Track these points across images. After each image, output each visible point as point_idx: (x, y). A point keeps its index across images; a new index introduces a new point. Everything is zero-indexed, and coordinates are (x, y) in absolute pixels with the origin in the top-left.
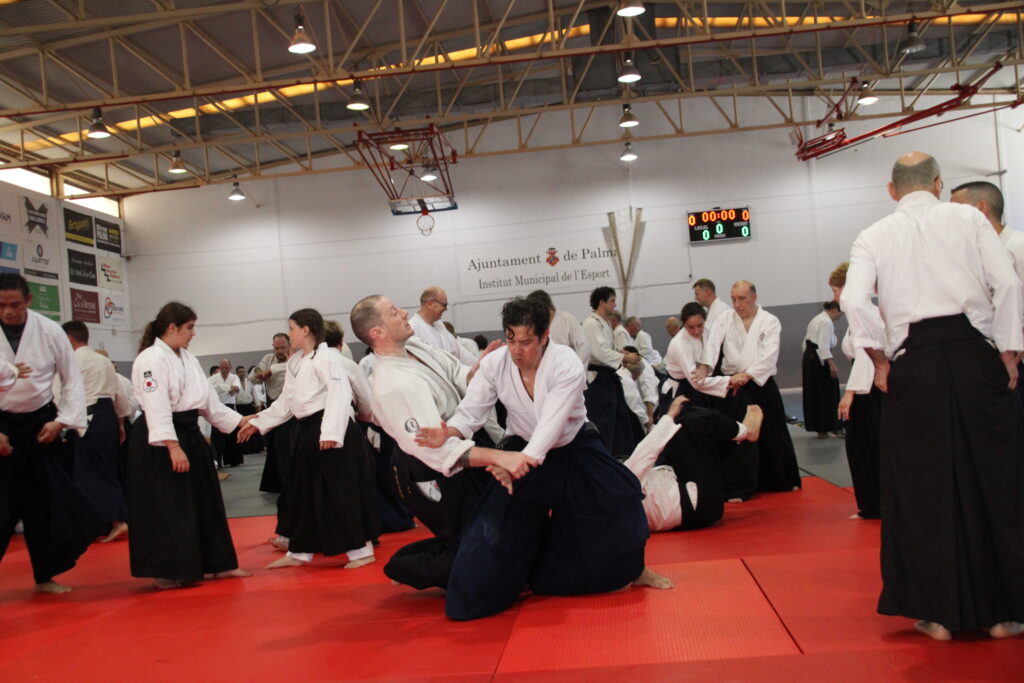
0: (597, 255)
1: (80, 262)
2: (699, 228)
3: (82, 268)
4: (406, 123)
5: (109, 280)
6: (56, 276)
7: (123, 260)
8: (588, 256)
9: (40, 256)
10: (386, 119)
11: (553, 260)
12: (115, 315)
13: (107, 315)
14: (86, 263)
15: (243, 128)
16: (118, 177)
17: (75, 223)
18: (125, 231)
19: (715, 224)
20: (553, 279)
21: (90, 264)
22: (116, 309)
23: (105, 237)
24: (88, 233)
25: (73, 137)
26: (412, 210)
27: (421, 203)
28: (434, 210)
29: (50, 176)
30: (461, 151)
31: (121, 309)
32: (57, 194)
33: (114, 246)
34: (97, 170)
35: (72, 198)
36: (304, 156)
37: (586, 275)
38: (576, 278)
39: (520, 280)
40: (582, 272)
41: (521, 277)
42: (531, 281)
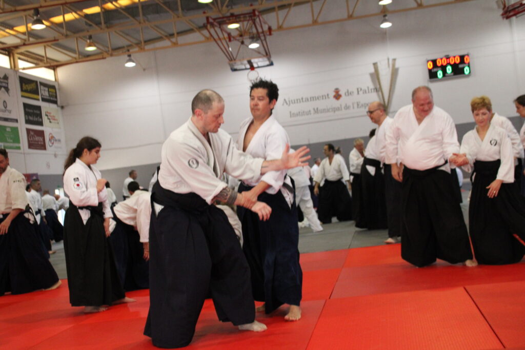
0: (367, 91)
1: (31, 111)
2: (435, 70)
3: (33, 114)
4: (238, 10)
5: (50, 122)
6: (16, 121)
7: (59, 109)
8: (361, 93)
9: (6, 107)
10: (224, 8)
11: (337, 96)
12: (56, 144)
13: (51, 144)
14: (35, 111)
15: (131, 18)
16: (53, 54)
17: (27, 86)
18: (59, 89)
19: (446, 66)
20: (338, 109)
21: (38, 112)
22: (56, 140)
23: (46, 94)
24: (36, 92)
25: (22, 29)
26: (243, 67)
27: (250, 62)
28: (258, 67)
29: (9, 55)
30: (274, 27)
31: (59, 141)
32: (14, 66)
33: (52, 100)
34: (39, 50)
35: (24, 69)
36: (172, 35)
37: (360, 105)
38: (353, 108)
39: (317, 111)
40: (357, 103)
41: (317, 109)
42: (324, 111)
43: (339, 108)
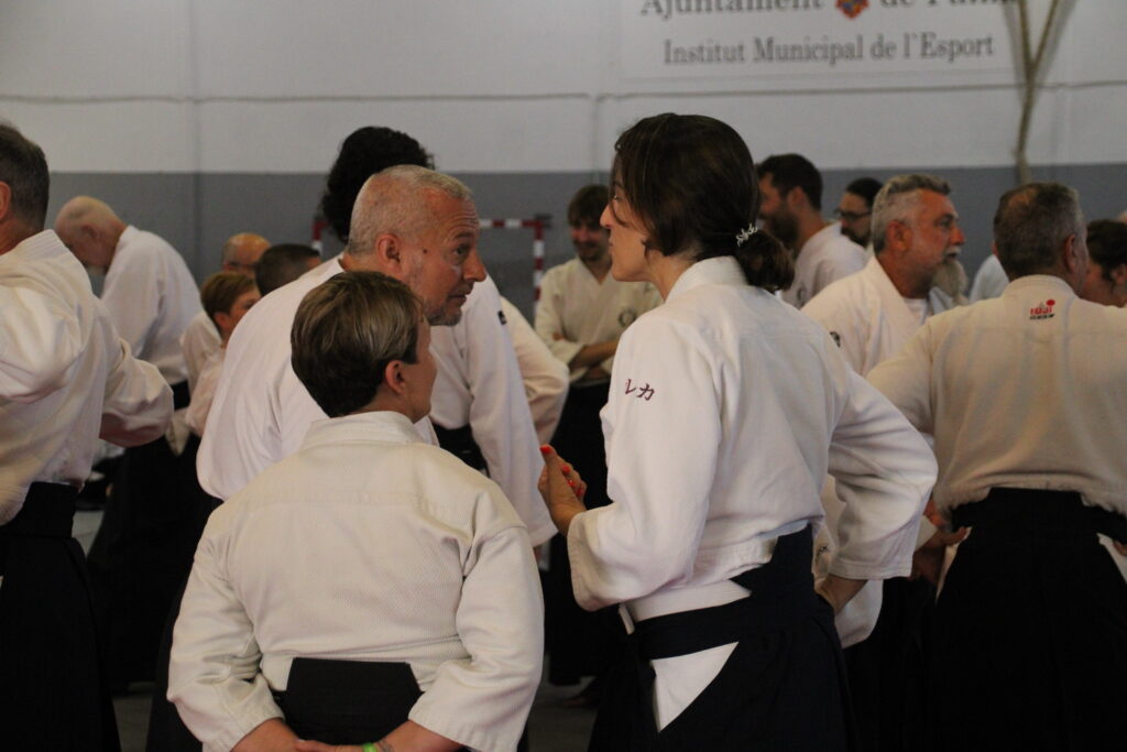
20: (850, 53)
37: (935, 45)
38: (907, 55)
39: (766, 50)
40: (924, 36)
41: (770, 42)
42: (793, 53)
43: (850, 48)
